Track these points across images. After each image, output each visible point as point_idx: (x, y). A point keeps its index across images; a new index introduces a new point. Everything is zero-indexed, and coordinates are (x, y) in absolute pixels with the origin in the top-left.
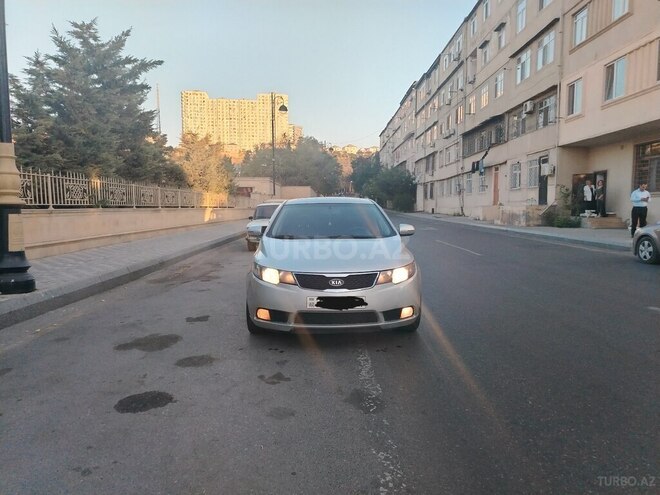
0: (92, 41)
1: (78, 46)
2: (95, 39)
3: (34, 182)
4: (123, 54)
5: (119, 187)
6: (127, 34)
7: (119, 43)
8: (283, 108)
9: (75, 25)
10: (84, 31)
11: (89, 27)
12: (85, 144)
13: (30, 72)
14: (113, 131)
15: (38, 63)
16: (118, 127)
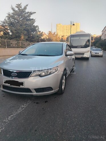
0: (20, 8)
1: (18, 10)
2: (21, 8)
3: (1, 41)
4: (27, 11)
5: (26, 43)
6: (27, 5)
7: (25, 8)
8: (74, 25)
9: (17, 5)
10: (19, 6)
11: (20, 5)
12: (17, 33)
13: (7, 17)
14: (24, 30)
15: (9, 15)
16: (26, 29)
